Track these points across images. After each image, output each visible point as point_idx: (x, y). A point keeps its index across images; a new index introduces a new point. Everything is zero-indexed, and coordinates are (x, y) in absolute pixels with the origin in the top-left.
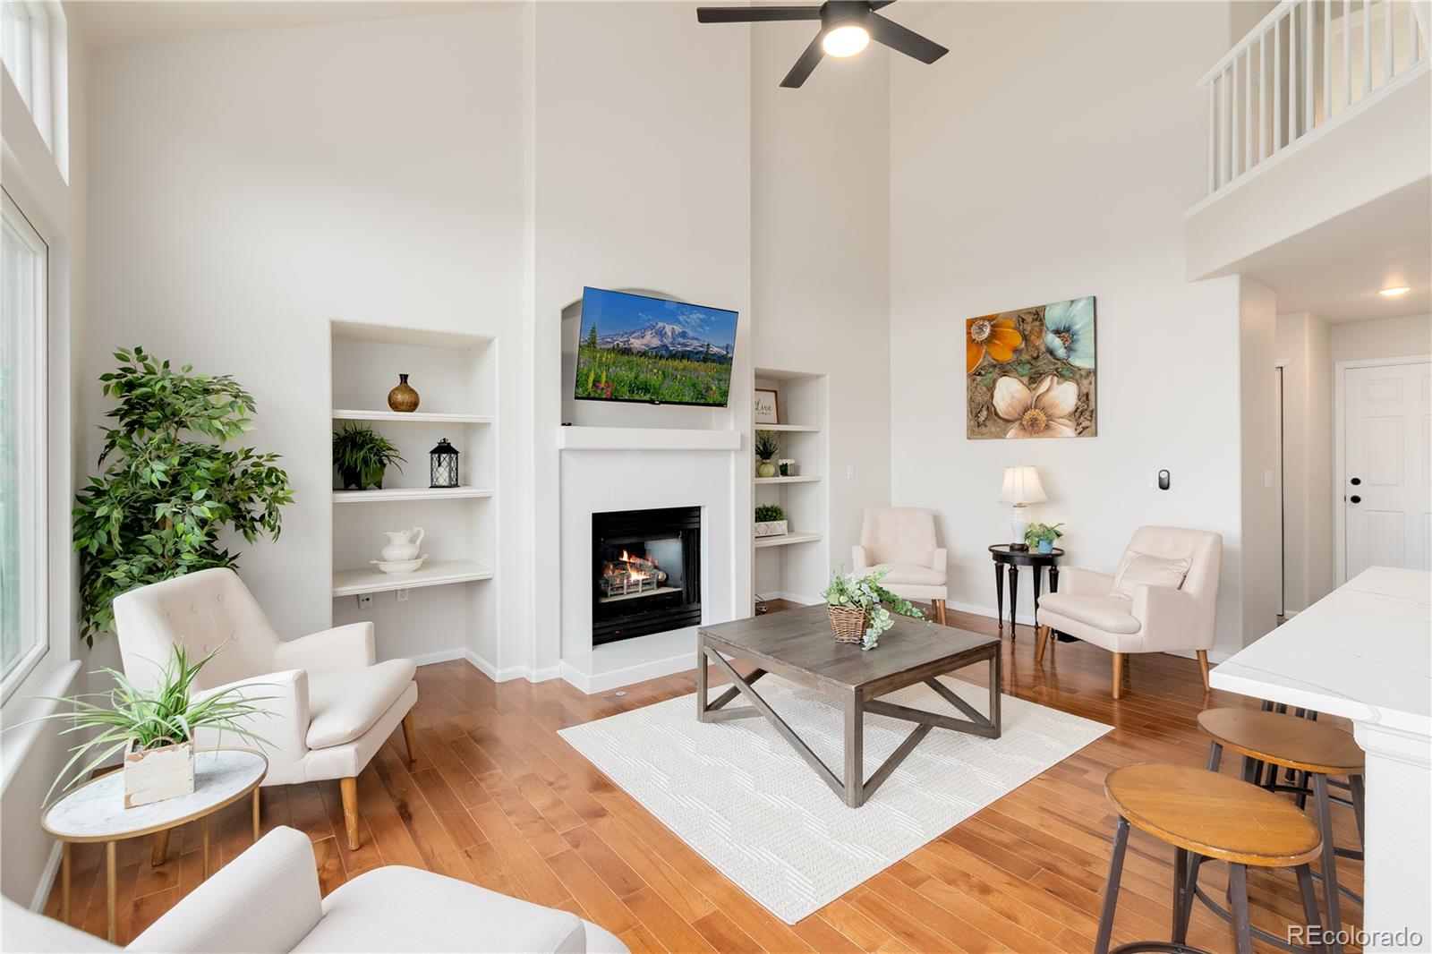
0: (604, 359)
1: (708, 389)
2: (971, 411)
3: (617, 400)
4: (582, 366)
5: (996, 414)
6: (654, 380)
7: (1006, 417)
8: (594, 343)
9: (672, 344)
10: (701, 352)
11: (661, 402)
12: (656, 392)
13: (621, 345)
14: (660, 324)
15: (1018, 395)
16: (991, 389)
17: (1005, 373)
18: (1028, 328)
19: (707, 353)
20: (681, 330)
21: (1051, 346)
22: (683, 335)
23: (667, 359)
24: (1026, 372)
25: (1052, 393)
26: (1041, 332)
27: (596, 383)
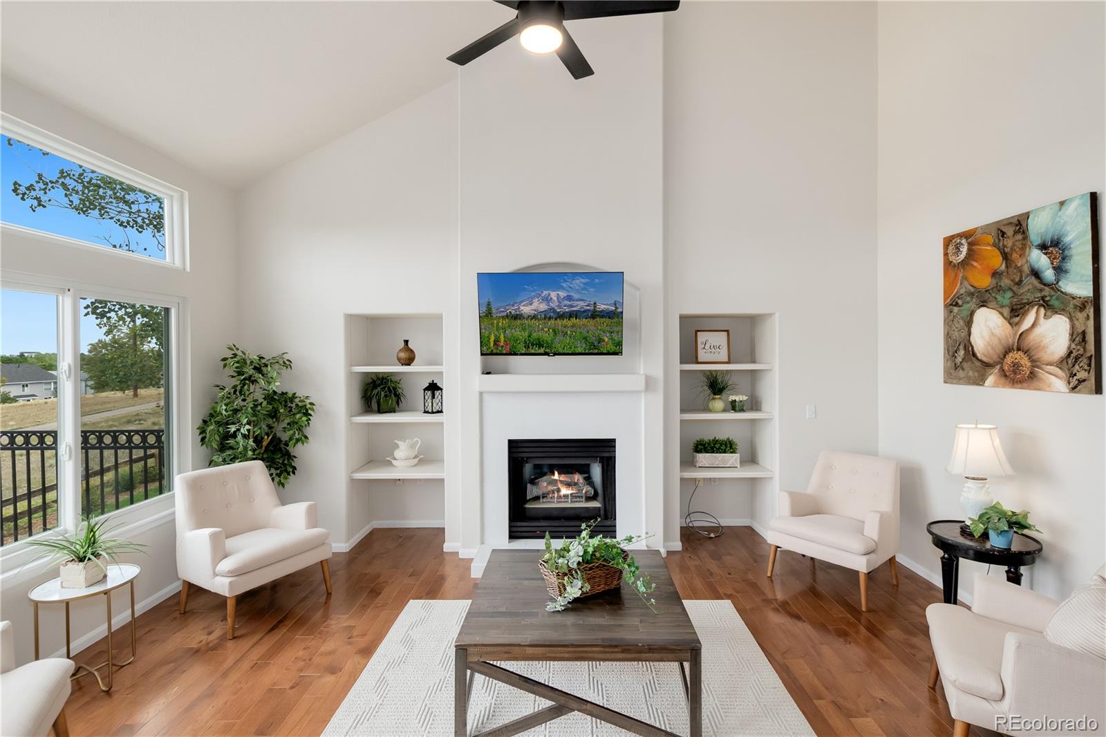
0: (500, 324)
1: (600, 341)
2: (947, 349)
3: (515, 354)
4: (483, 331)
5: (974, 355)
6: (546, 336)
7: (985, 359)
8: (490, 313)
9: (558, 306)
10: (588, 310)
11: (555, 354)
12: (549, 346)
13: (513, 312)
14: (545, 293)
15: (998, 332)
16: (969, 323)
17: (983, 304)
18: (1009, 243)
19: (595, 311)
20: (565, 295)
21: (1036, 267)
22: (569, 298)
23: (556, 319)
24: (1006, 302)
25: (1038, 331)
26: (1023, 248)
27: (496, 343)
